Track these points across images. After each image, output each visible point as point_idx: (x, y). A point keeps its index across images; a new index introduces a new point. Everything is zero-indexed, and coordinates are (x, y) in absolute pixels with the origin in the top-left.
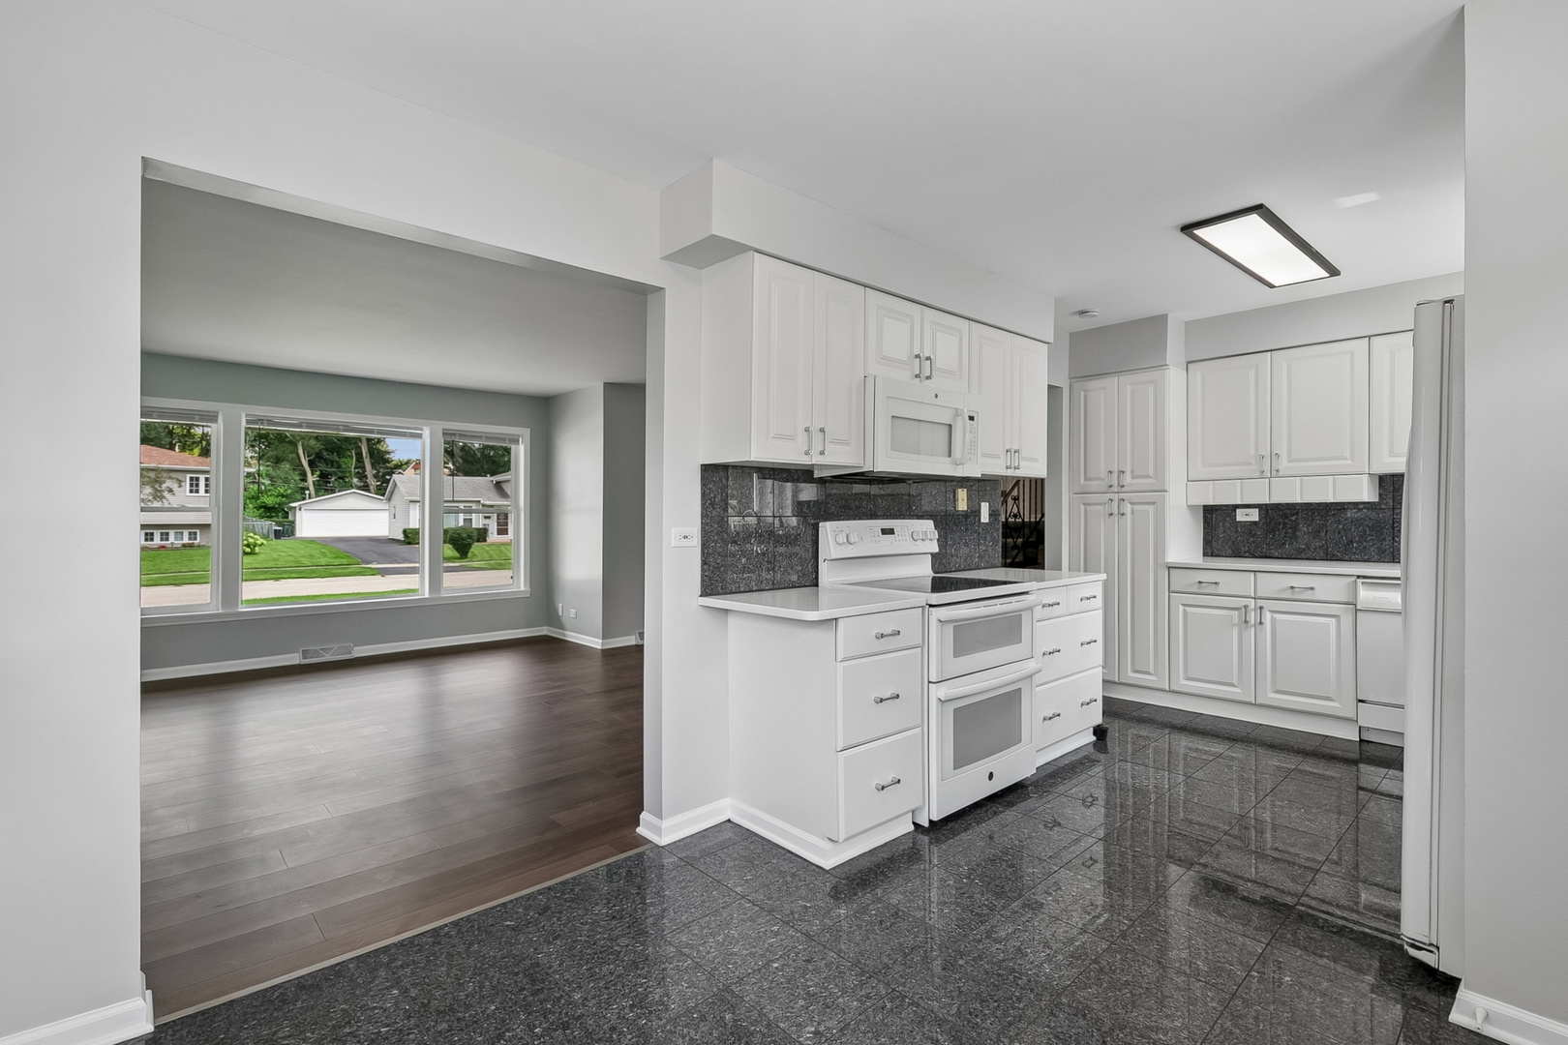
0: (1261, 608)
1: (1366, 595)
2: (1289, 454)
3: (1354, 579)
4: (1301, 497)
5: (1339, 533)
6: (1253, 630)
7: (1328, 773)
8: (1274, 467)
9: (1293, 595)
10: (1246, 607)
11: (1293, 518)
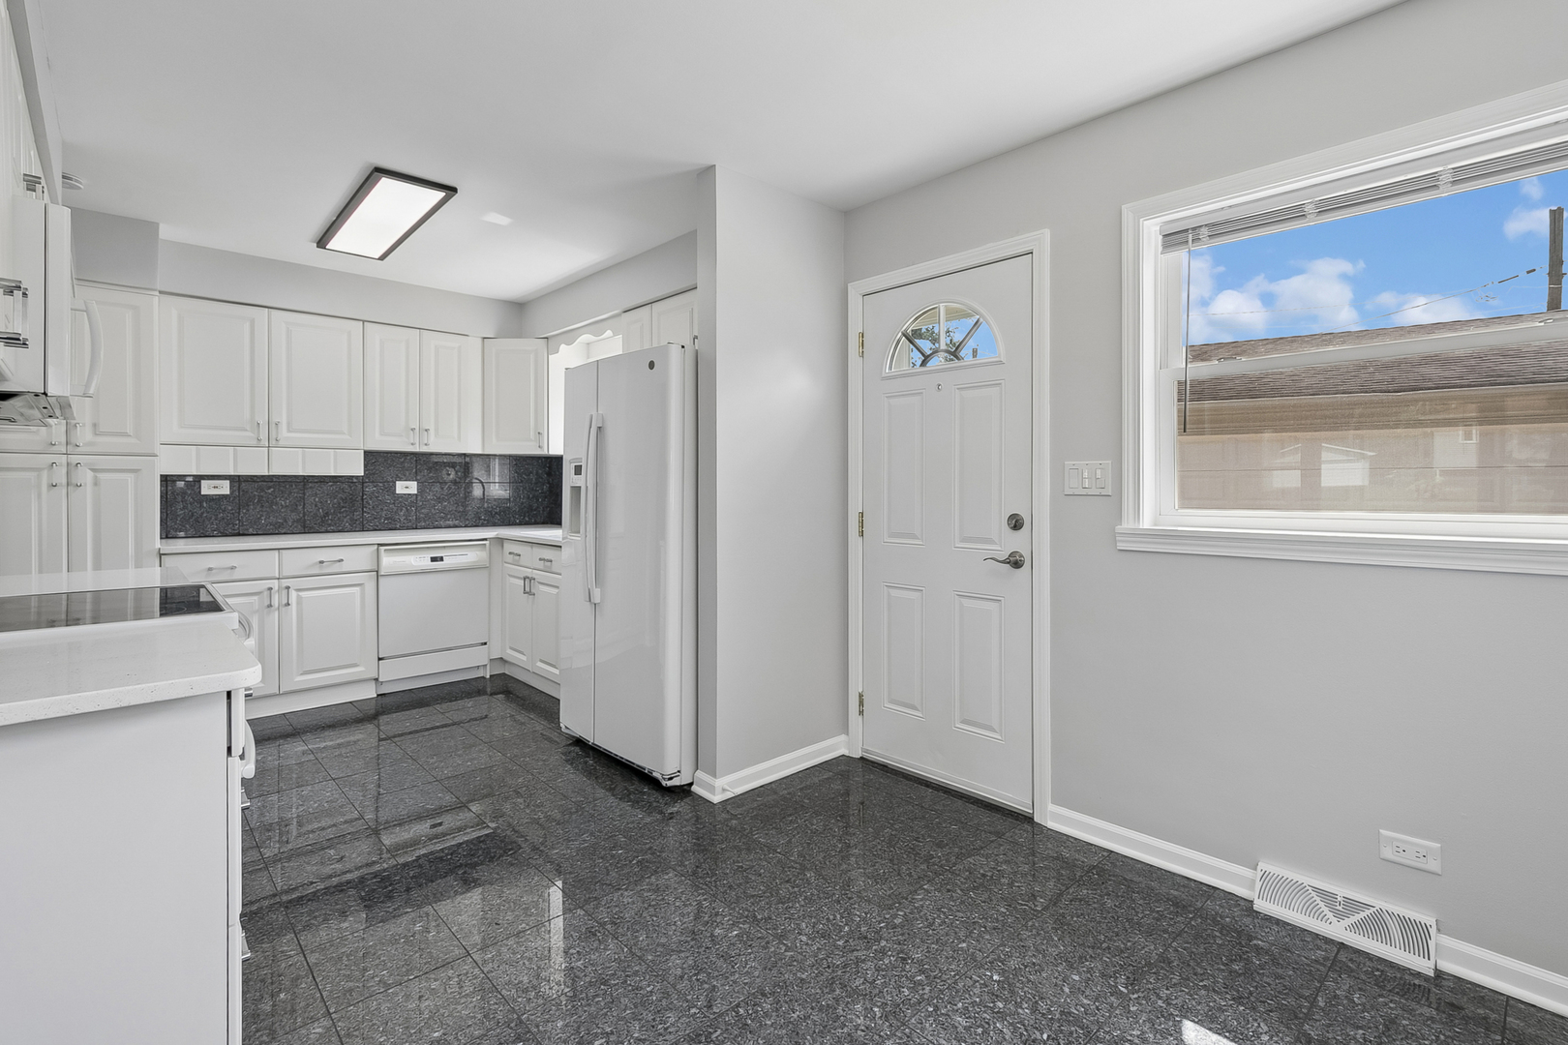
0: (288, 588)
1: (389, 561)
2: (289, 424)
3: (376, 547)
4: (304, 468)
5: (316, 506)
6: (277, 613)
7: (352, 738)
8: (273, 435)
9: (322, 569)
10: (270, 589)
11: (270, 491)
